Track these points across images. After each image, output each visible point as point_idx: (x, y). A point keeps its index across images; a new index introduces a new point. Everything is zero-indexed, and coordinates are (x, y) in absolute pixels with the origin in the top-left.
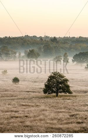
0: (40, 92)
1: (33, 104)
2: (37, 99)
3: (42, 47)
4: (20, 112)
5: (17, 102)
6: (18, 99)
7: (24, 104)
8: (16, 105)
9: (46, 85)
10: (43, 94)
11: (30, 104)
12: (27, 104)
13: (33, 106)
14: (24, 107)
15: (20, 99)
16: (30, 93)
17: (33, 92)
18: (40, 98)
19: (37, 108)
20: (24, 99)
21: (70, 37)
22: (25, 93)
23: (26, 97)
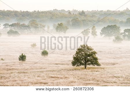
0: (68, 65)
1: (62, 76)
2: (66, 71)
3: (71, 20)
4: (49, 84)
5: (47, 74)
6: (47, 71)
7: (53, 76)
8: (46, 77)
9: (74, 58)
10: (71, 66)
11: (59, 76)
12: (56, 76)
13: (61, 78)
14: (53, 79)
15: (49, 71)
16: (59, 65)
17: (62, 64)
18: (68, 70)
19: (65, 80)
20: (53, 71)
21: (98, 10)
22: (54, 65)
23: (54, 69)
